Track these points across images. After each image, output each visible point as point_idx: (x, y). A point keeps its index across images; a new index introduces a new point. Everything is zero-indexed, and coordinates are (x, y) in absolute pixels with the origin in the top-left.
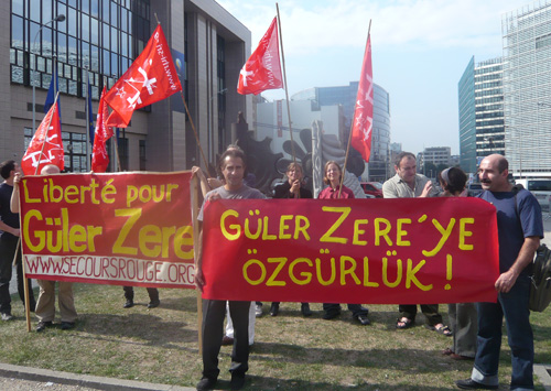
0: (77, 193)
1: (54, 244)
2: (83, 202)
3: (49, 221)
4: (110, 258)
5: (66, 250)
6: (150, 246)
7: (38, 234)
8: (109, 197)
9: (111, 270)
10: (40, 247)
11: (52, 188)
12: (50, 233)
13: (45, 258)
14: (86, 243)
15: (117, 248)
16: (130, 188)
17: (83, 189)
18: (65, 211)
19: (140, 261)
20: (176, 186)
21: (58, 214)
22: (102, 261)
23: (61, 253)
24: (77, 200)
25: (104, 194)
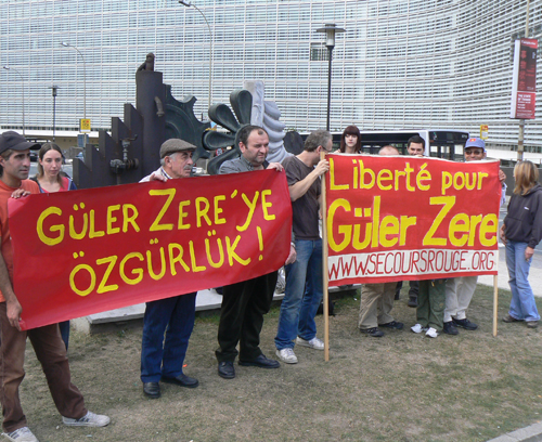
0: (391, 178)
1: (362, 239)
2: (396, 188)
3: (358, 213)
4: (420, 251)
5: (375, 245)
6: (458, 235)
7: (342, 229)
8: (424, 183)
9: (421, 264)
11: (363, 171)
12: (357, 227)
13: (347, 258)
14: (397, 236)
15: (428, 240)
16: (445, 174)
17: (398, 174)
18: (377, 200)
19: (449, 251)
20: (486, 175)
21: (368, 203)
22: (412, 256)
23: (368, 250)
24: (390, 187)
25: (419, 178)
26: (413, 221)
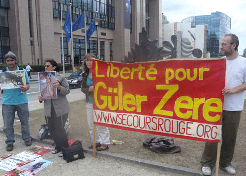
0: (129, 72)
1: (113, 104)
2: (132, 78)
3: (110, 90)
4: (151, 117)
5: (121, 109)
6: (183, 111)
7: (103, 98)
8: (152, 76)
9: (152, 125)
10: (104, 106)
11: (113, 68)
12: (110, 98)
13: (106, 113)
14: (135, 106)
15: (158, 110)
16: (168, 70)
17: (134, 70)
18: (120, 84)
19: (175, 121)
20: (207, 70)
21: (116, 86)
22: (145, 119)
23: (117, 111)
24: (128, 77)
25: (148, 73)
26: (145, 98)
